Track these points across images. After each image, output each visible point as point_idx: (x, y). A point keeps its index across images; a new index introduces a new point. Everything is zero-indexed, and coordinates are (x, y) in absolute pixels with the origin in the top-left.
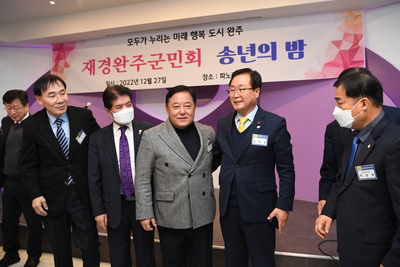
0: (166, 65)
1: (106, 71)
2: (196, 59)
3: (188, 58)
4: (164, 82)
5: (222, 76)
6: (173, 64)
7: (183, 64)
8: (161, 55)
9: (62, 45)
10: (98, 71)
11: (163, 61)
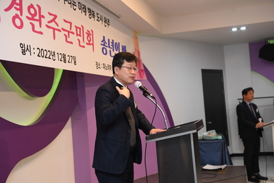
2: (91, 42)
3: (87, 38)
4: (75, 63)
5: (104, 66)
6: (79, 41)
7: (85, 44)
8: (71, 24)
11: (73, 33)
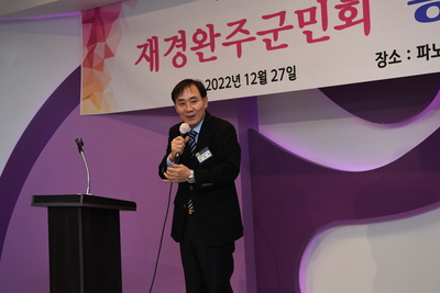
0: (294, 37)
1: (179, 61)
2: (360, 16)
3: (341, 16)
4: (293, 77)
5: (423, 52)
6: (309, 34)
7: (330, 31)
8: (282, 15)
9: (97, 9)
10: (165, 62)
11: (290, 27)
